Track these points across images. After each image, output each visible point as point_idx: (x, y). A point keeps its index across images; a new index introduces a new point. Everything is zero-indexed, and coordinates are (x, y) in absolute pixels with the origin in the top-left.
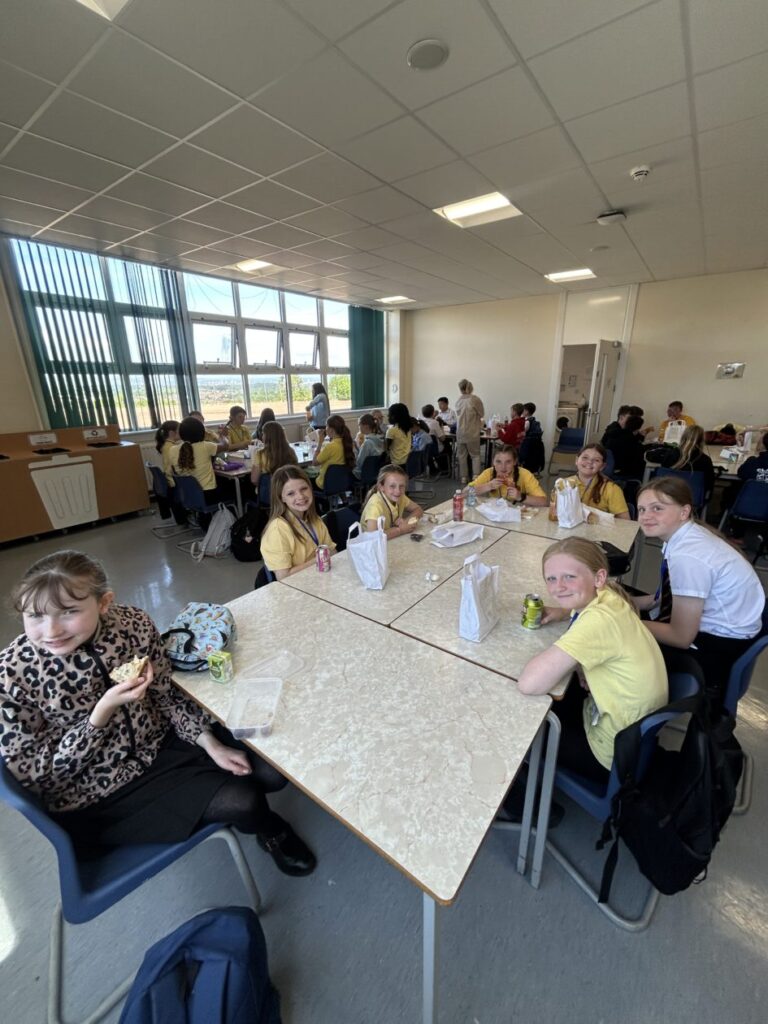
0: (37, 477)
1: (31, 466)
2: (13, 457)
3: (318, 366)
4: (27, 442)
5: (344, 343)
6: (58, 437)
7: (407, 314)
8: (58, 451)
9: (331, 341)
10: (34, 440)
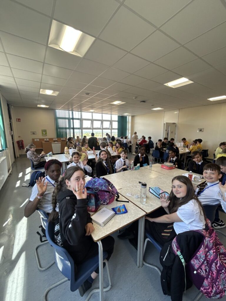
0: (53, 145)
1: (52, 143)
2: (50, 142)
3: (110, 128)
4: (53, 140)
5: (117, 123)
6: (58, 139)
7: (133, 117)
8: (57, 141)
9: (113, 123)
10: (54, 139)
